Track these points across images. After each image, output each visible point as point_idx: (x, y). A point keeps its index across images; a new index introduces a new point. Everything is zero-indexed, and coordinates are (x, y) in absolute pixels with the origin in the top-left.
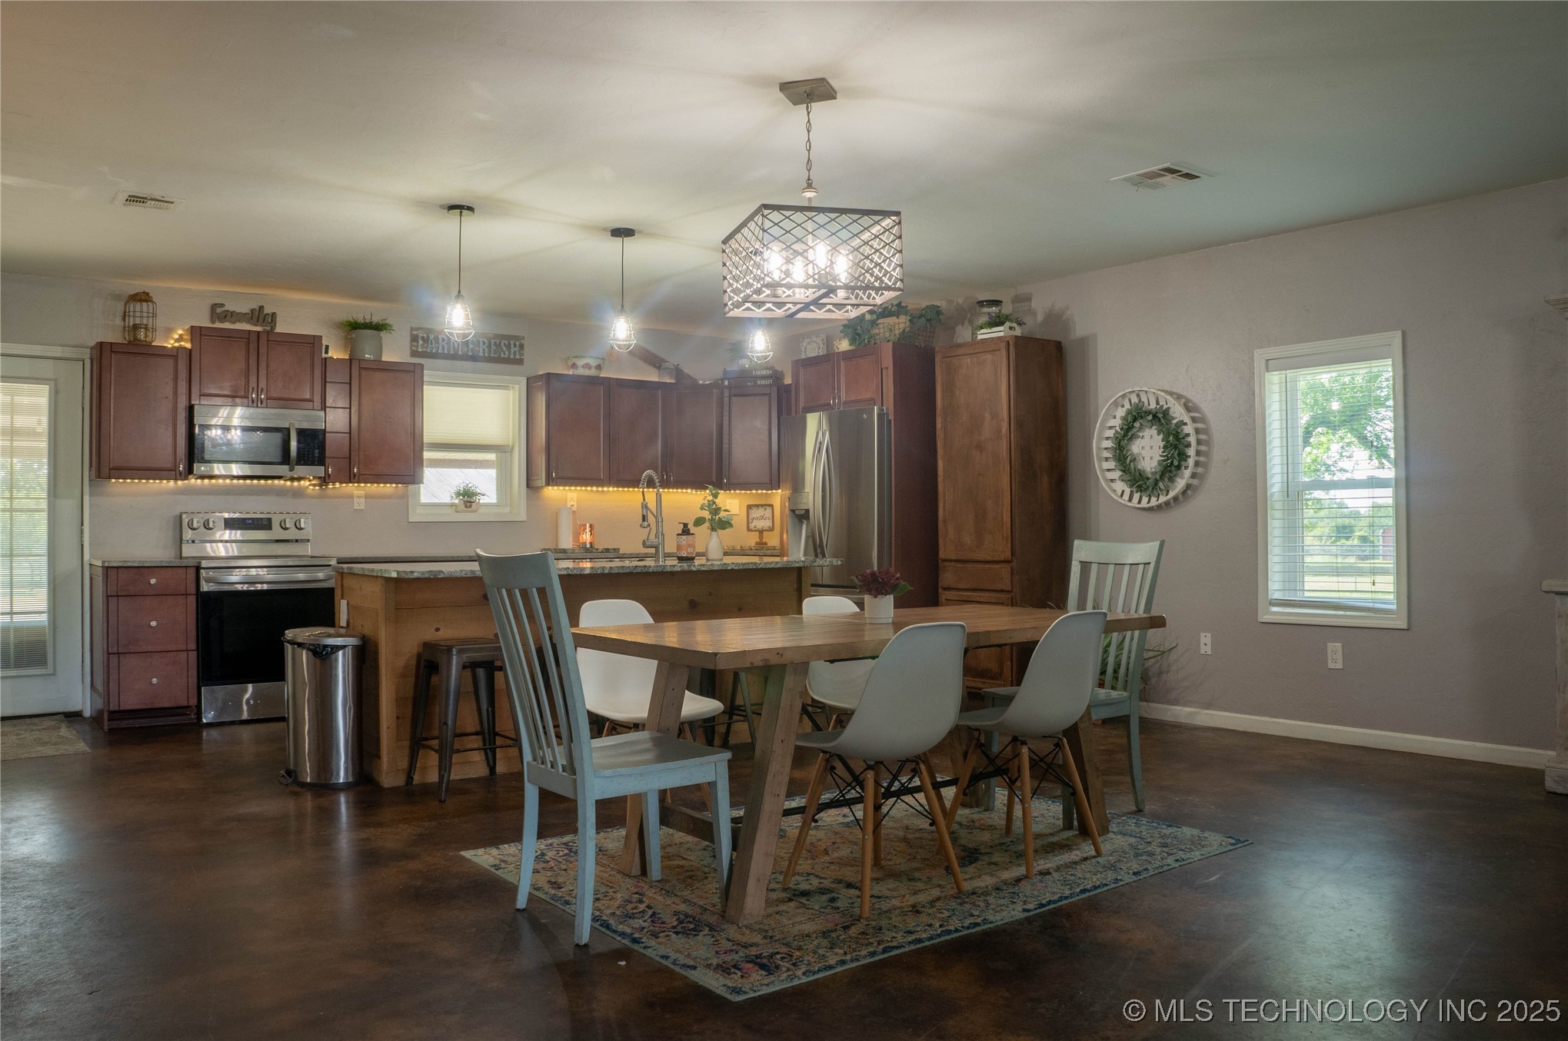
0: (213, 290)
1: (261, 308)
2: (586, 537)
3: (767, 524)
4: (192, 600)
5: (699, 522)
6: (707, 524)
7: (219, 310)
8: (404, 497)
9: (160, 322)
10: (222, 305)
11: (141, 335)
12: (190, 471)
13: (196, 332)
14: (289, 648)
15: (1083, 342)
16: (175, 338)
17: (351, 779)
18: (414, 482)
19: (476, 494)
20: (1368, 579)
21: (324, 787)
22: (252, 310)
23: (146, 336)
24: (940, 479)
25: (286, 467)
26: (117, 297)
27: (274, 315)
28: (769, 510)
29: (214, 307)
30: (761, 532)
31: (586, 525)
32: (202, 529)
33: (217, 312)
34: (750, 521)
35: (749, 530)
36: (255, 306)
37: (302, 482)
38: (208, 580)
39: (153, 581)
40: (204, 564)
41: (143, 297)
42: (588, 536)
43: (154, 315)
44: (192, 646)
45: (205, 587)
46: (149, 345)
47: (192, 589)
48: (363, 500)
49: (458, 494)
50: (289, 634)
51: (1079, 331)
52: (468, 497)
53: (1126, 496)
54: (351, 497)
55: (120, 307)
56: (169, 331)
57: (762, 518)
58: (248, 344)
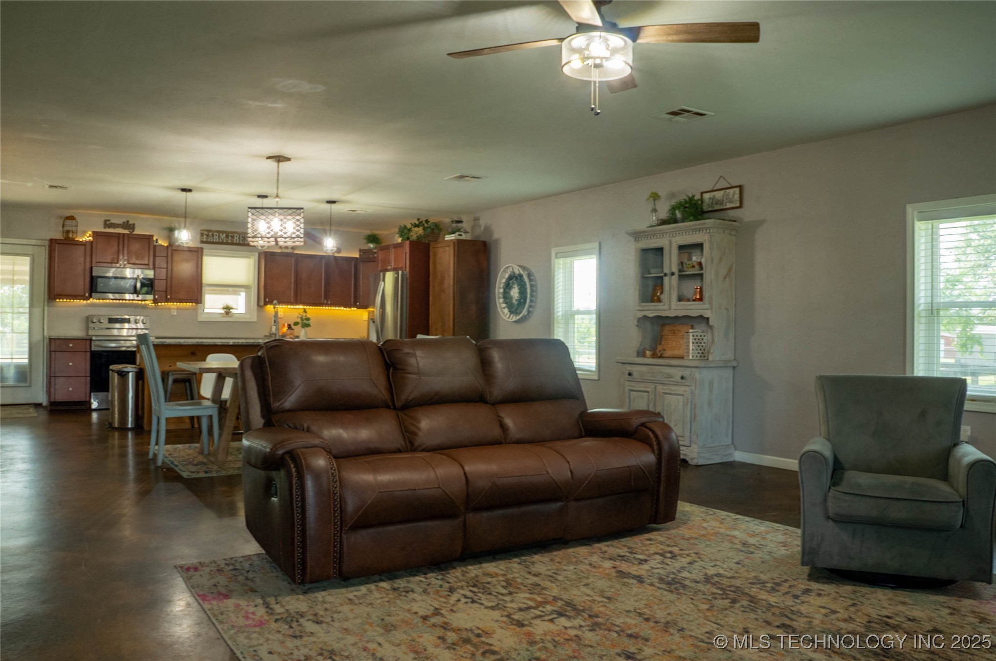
0: (105, 214)
1: (128, 221)
4: (88, 354)
5: (296, 324)
6: (300, 325)
7: (108, 223)
8: (196, 309)
9: (80, 229)
10: (109, 220)
11: (71, 236)
12: (90, 296)
13: (95, 234)
14: (110, 372)
15: (497, 241)
16: (87, 238)
17: (133, 426)
18: (201, 303)
19: (232, 309)
20: (587, 356)
21: (123, 429)
22: (124, 223)
23: (73, 235)
24: (430, 306)
25: (135, 295)
26: (61, 217)
27: (134, 225)
29: (106, 221)
32: (98, 323)
33: (107, 224)
36: (125, 220)
37: (146, 302)
38: (95, 346)
39: (71, 345)
40: (94, 338)
41: (72, 218)
43: (77, 226)
44: (88, 374)
45: (93, 349)
46: (73, 240)
47: (88, 350)
48: (175, 311)
49: (224, 308)
50: (111, 367)
51: (496, 236)
52: (228, 309)
53: (508, 316)
54: (170, 309)
55: (61, 221)
56: (84, 233)
58: (119, 239)
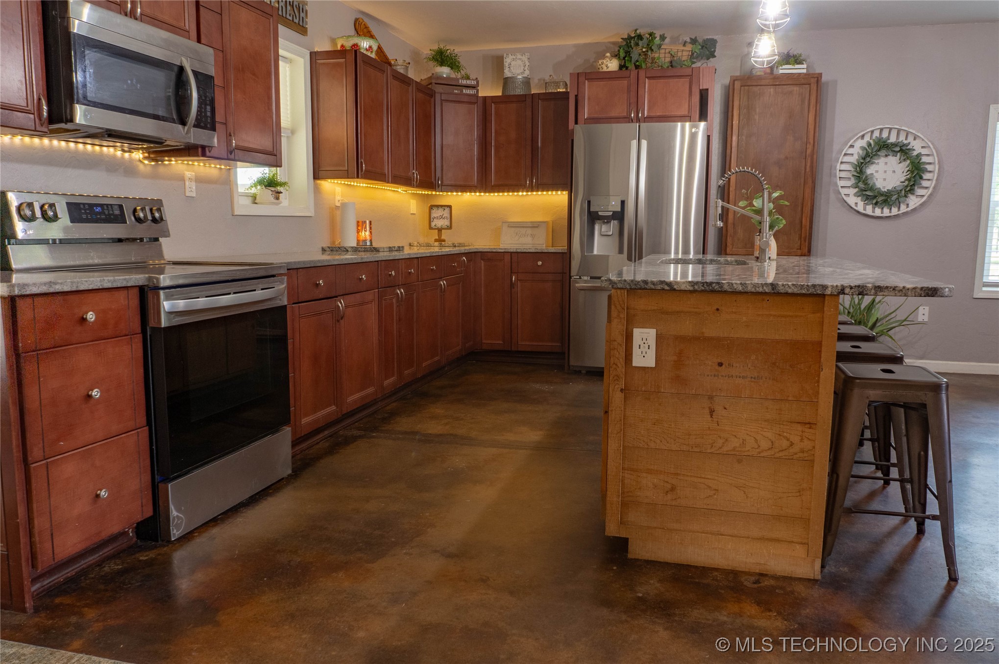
2: (365, 234)
3: (446, 223)
4: (138, 342)
8: (228, 182)
25: (181, 128)
28: (447, 210)
30: (440, 230)
31: (365, 222)
32: (40, 220)
34: (432, 220)
35: (431, 228)
42: (368, 233)
47: (137, 326)
53: (861, 207)
54: (183, 179)
57: (442, 217)
